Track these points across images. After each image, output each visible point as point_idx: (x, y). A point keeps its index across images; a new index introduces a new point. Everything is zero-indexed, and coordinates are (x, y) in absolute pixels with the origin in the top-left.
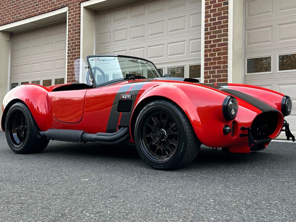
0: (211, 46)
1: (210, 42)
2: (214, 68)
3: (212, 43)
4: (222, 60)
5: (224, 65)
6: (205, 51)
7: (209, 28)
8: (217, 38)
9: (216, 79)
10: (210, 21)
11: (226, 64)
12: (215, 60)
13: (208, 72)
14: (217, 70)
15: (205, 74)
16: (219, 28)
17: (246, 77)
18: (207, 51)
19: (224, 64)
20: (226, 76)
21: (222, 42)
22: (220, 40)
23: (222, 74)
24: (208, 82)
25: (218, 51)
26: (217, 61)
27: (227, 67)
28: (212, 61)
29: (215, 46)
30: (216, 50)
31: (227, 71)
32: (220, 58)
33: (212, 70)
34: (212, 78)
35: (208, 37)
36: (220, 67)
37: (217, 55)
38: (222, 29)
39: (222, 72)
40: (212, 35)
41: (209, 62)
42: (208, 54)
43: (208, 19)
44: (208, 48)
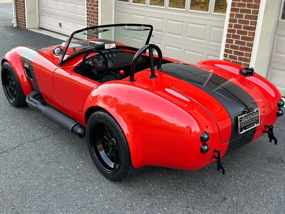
2: (242, 11)
4: (253, 3)
9: (243, 25)
11: (257, 10)
13: (235, 15)
14: (245, 14)
15: (230, 17)
17: (279, 23)
19: (254, 8)
20: (255, 24)
23: (250, 20)
24: (233, 27)
26: (246, 3)
27: (257, 12)
31: (256, 18)
33: (239, 13)
34: (237, 23)
36: (249, 11)
39: (250, 17)
41: (237, 2)
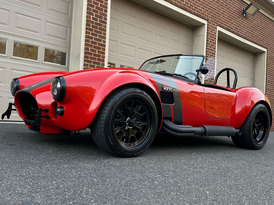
0: (92, 42)
2: (94, 63)
4: (101, 58)
5: (103, 63)
6: (86, 45)
7: (91, 24)
8: (98, 37)
10: (92, 19)
12: (95, 56)
16: (100, 29)
18: (89, 45)
21: (102, 43)
22: (101, 41)
25: (98, 49)
26: (97, 58)
28: (93, 56)
29: (95, 43)
30: (96, 47)
32: (99, 56)
35: (90, 33)
37: (97, 53)
38: (102, 32)
40: (93, 32)
41: (89, 56)
42: (90, 48)
43: (90, 15)
44: (89, 43)
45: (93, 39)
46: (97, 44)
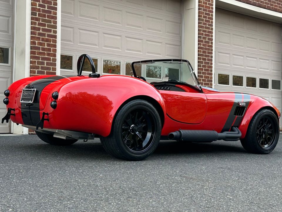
0: (40, 34)
1: (39, 29)
2: (43, 59)
3: (41, 31)
4: (52, 52)
5: (54, 58)
6: (32, 38)
7: (37, 13)
8: (46, 28)
9: (45, 71)
10: (38, 6)
12: (44, 51)
13: (36, 62)
14: (46, 61)
15: (31, 64)
16: (48, 17)
21: (52, 33)
22: (50, 31)
23: (51, 67)
24: (36, 73)
25: (48, 42)
26: (46, 52)
27: (55, 60)
28: (41, 51)
29: (44, 35)
30: (45, 39)
31: (55, 65)
32: (49, 50)
33: (40, 61)
34: (40, 70)
35: (36, 23)
36: (49, 59)
37: (46, 46)
38: (52, 20)
39: (51, 64)
40: (41, 22)
41: (37, 51)
42: (37, 42)
43: (35, 2)
44: (36, 35)
45: (41, 30)
46: (45, 35)
